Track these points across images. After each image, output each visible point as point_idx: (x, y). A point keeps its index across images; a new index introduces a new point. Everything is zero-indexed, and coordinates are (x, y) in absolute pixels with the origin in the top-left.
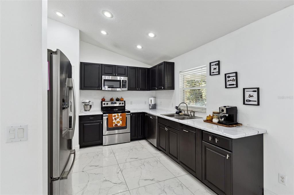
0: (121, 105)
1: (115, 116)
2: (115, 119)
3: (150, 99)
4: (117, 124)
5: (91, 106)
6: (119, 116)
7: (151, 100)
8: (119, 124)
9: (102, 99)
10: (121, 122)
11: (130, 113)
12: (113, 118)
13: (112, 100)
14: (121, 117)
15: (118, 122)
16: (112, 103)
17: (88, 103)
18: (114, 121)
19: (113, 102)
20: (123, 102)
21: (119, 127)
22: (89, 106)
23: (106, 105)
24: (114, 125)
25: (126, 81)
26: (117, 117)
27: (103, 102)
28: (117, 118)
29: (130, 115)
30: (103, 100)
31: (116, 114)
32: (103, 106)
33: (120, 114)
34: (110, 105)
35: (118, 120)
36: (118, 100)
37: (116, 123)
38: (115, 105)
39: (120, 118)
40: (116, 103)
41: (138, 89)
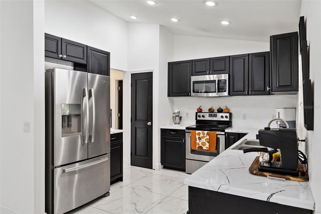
0: (225, 119)
1: (199, 134)
2: (200, 139)
3: (278, 110)
4: (203, 146)
5: (180, 118)
6: (205, 135)
7: (279, 113)
8: (205, 146)
9: (198, 109)
10: (207, 145)
11: (224, 133)
12: (197, 137)
13: (211, 111)
14: (208, 137)
15: (204, 144)
16: (210, 116)
17: (178, 114)
18: (198, 141)
19: (212, 114)
20: (228, 115)
21: (204, 151)
22: (178, 118)
23: (202, 118)
24: (197, 146)
25: (225, 80)
26: (201, 135)
27: (198, 114)
28: (203, 137)
29: (224, 136)
30: (200, 110)
31: (201, 132)
32: (198, 118)
33: (206, 132)
34: (207, 118)
35: (203, 140)
36: (220, 111)
37: (200, 145)
38: (215, 119)
39: (206, 138)
40: (216, 116)
41: (248, 92)
